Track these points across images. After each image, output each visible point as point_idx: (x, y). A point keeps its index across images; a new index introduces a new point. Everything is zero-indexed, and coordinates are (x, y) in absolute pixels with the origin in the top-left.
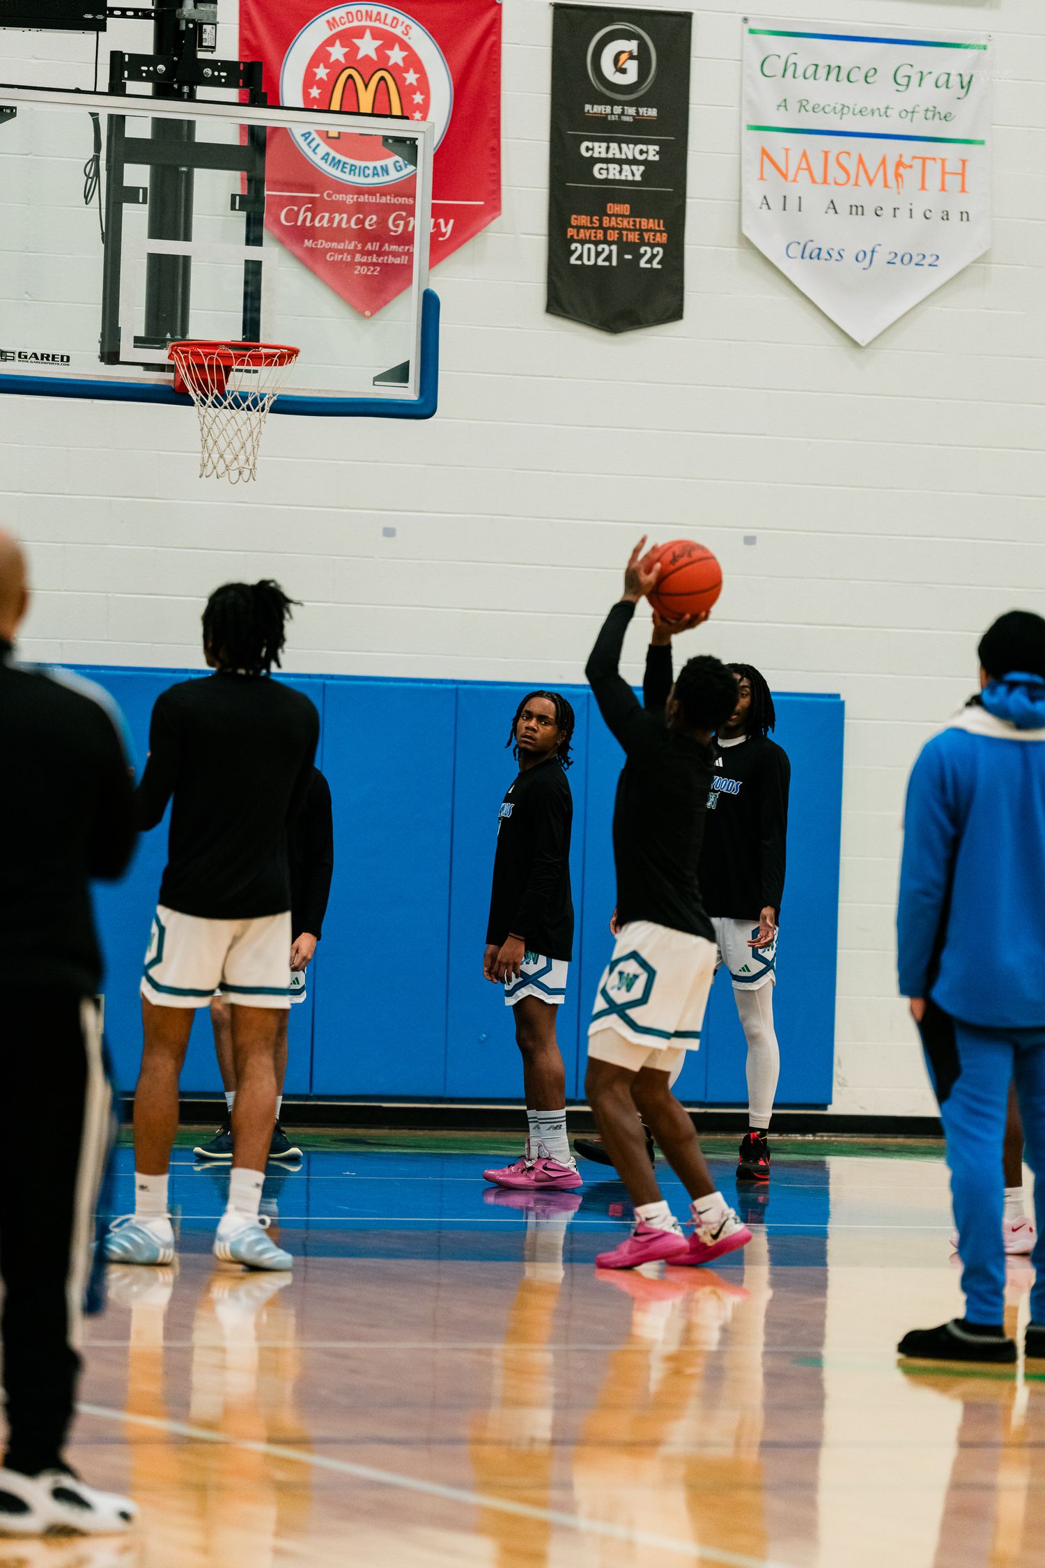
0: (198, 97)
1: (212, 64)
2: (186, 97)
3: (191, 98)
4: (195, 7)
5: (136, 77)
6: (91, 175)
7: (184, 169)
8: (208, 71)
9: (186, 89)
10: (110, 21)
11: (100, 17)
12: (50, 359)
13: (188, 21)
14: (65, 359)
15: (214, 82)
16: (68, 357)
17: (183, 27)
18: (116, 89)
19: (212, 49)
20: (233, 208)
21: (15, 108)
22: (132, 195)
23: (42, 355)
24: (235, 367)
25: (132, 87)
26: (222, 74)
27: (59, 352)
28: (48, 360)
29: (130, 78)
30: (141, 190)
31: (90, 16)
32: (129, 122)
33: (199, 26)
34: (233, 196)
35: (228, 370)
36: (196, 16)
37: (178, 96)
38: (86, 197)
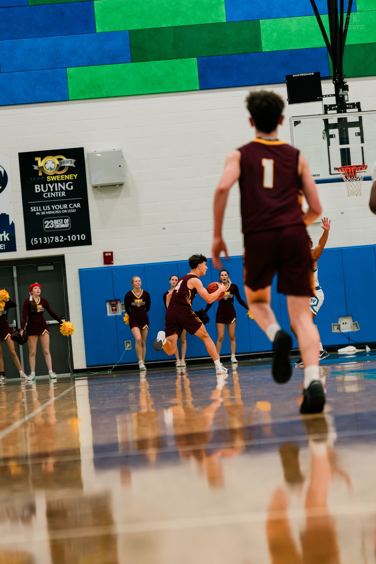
0: (347, 112)
1: (349, 104)
2: (343, 112)
3: (345, 112)
4: (343, 92)
5: (331, 109)
6: (324, 133)
7: (344, 129)
8: (348, 106)
9: (343, 111)
10: (323, 98)
11: (321, 98)
12: (315, 176)
13: (341, 95)
14: (318, 175)
15: (350, 108)
16: (319, 175)
17: (340, 97)
18: (326, 113)
19: (348, 101)
20: (356, 136)
21: (300, 121)
22: (332, 136)
23: (313, 175)
24: (357, 171)
25: (329, 112)
26: (352, 106)
27: (317, 174)
28: (314, 176)
29: (329, 110)
30: (334, 135)
31: (318, 98)
32: (329, 120)
33: (343, 96)
34: (356, 133)
35: (355, 172)
36: (343, 94)
37: (341, 112)
38: (323, 138)
